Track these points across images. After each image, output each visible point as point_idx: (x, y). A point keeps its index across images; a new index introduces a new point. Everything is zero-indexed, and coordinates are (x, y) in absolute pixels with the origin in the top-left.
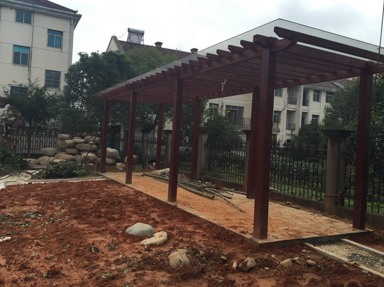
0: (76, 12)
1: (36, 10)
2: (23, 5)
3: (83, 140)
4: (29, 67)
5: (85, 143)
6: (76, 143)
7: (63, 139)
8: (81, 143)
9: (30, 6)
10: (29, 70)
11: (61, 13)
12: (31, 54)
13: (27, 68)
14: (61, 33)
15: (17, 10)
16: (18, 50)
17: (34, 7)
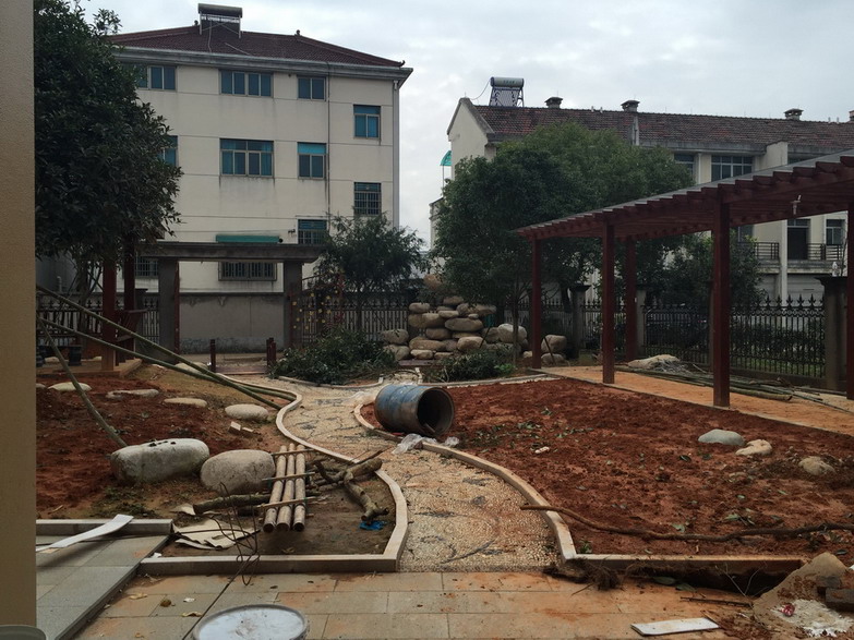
0: (400, 64)
1: (333, 71)
2: (309, 65)
3: (456, 313)
4: (327, 180)
5: (459, 317)
6: (445, 319)
7: (420, 312)
8: (454, 317)
9: (321, 66)
10: (327, 187)
11: (375, 71)
12: (327, 157)
13: (323, 183)
14: (377, 109)
15: (299, 75)
16: (306, 151)
17: (329, 67)
